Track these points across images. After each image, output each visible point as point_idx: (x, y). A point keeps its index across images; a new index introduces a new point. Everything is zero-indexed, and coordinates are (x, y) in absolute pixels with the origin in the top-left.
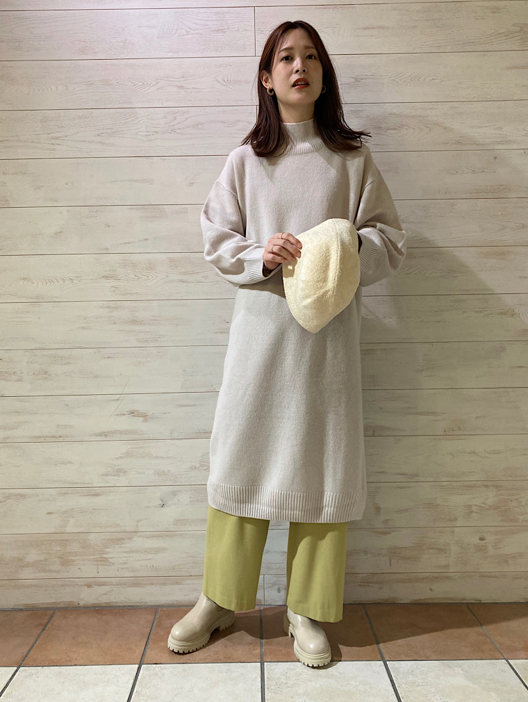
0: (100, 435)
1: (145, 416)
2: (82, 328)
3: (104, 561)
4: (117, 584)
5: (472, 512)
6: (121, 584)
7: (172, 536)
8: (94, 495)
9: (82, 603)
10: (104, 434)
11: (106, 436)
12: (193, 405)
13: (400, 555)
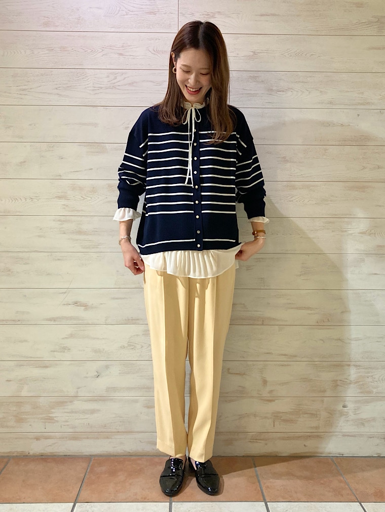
0: (50, 320)
1: (86, 306)
2: (39, 236)
3: (50, 419)
4: (60, 438)
5: (338, 385)
6: (63, 438)
7: (104, 400)
8: (44, 367)
9: (32, 453)
10: (54, 319)
11: (55, 320)
12: (124, 298)
13: (282, 418)
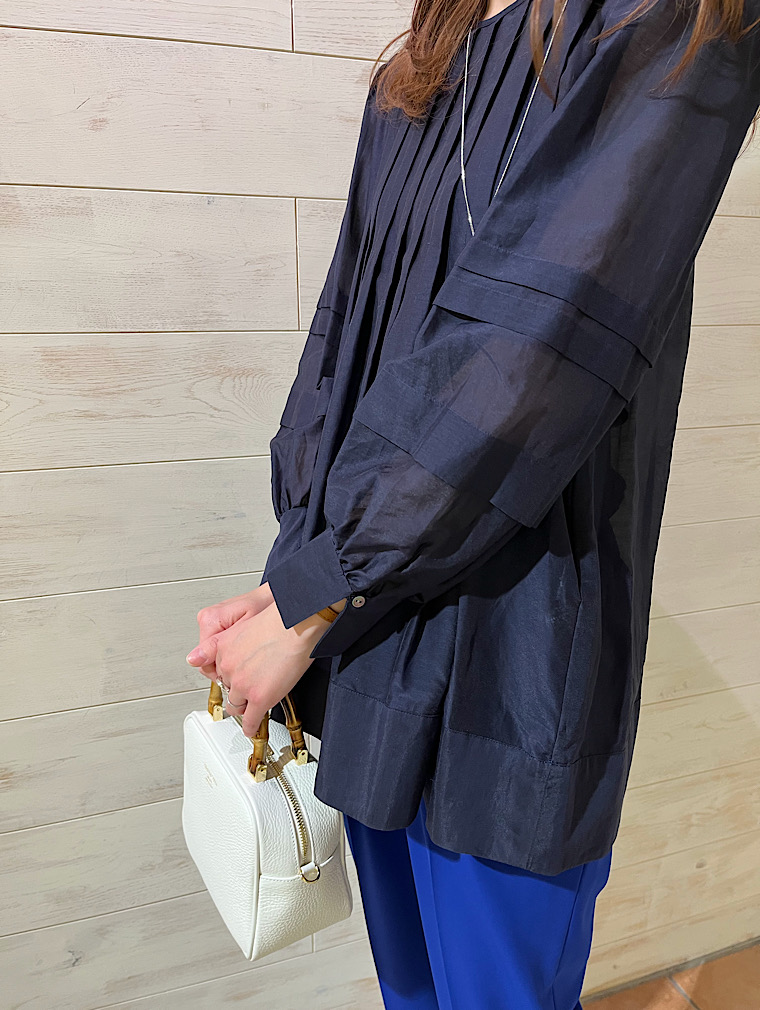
1: (6, 777)
5: (692, 825)
12: (139, 730)
